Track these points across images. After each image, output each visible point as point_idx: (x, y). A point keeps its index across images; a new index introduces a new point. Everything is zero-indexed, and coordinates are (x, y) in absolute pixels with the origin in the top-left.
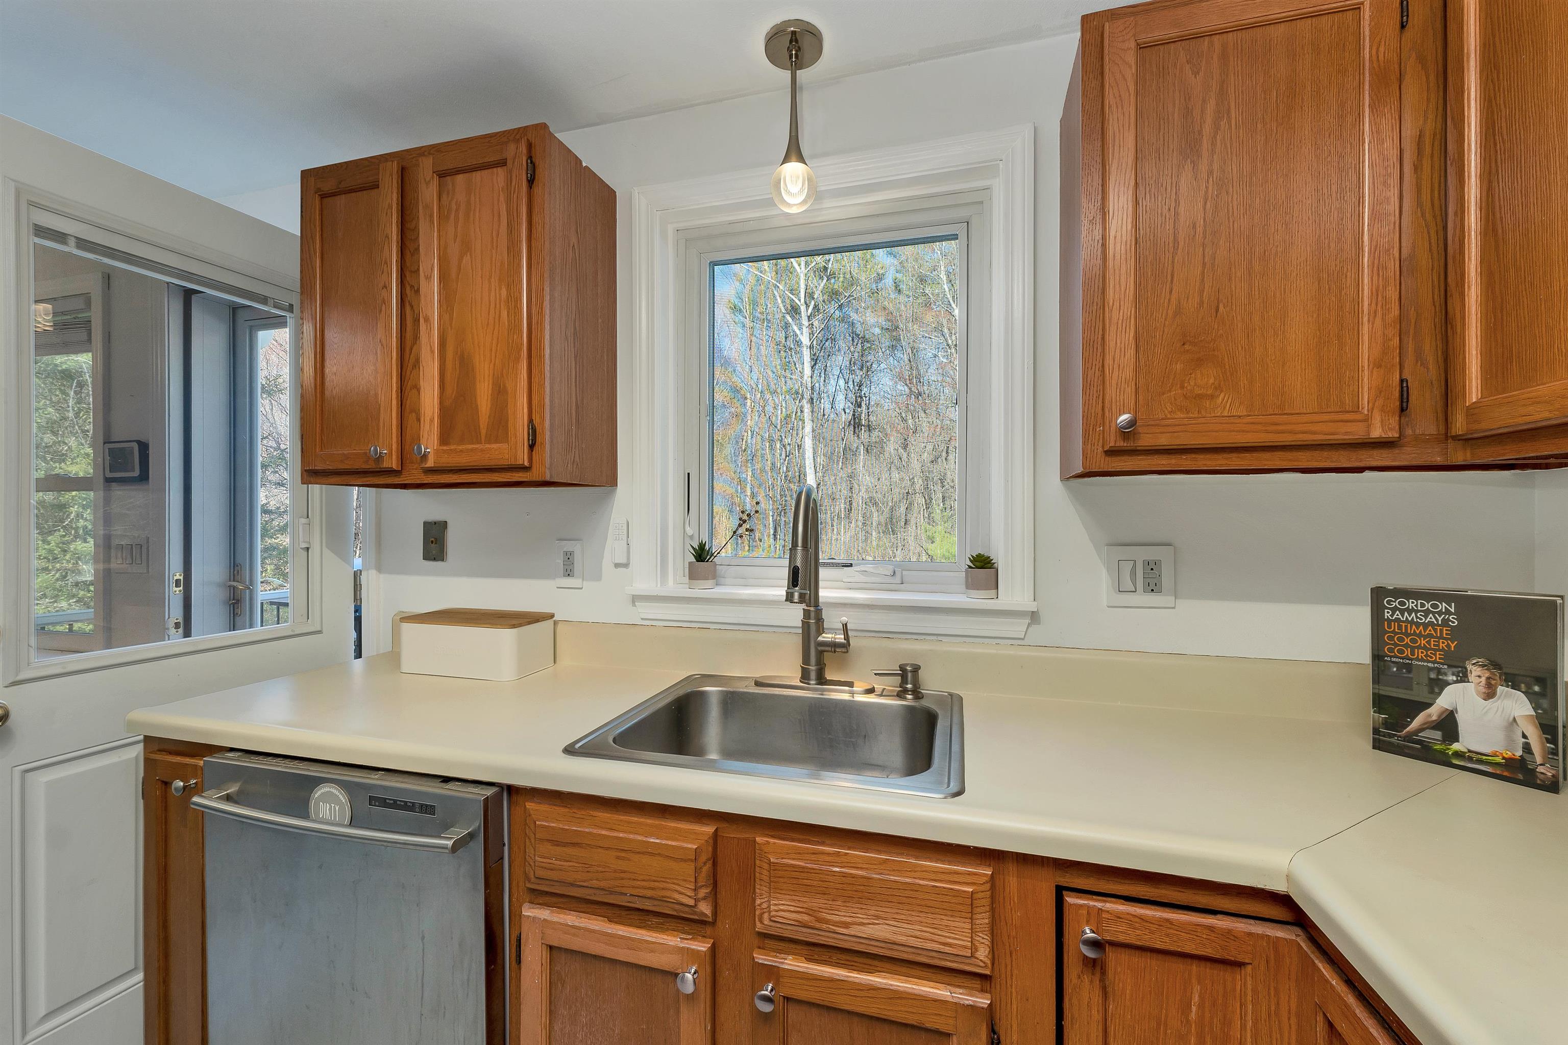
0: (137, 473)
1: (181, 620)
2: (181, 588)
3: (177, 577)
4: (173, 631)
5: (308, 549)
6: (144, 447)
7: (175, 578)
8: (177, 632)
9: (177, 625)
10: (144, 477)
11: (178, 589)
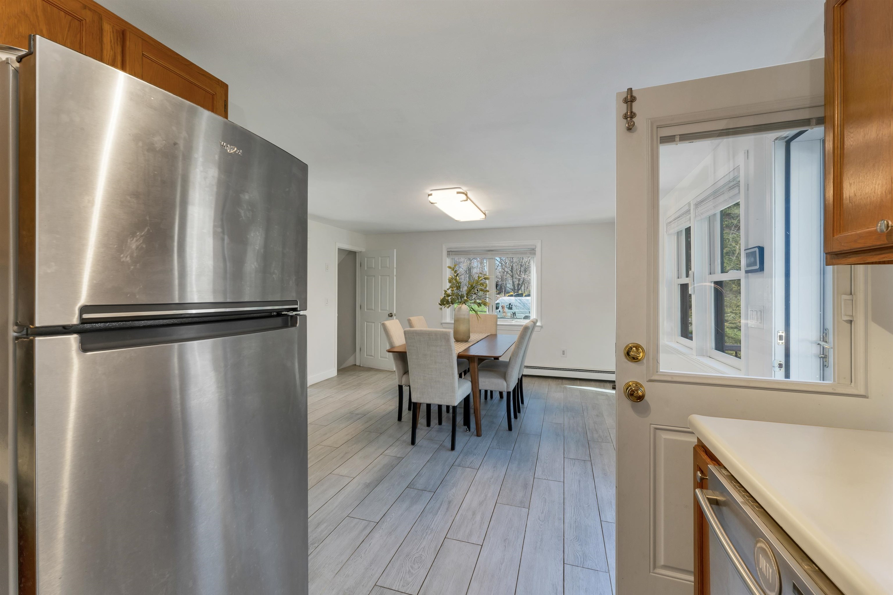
0: (757, 267)
1: (783, 362)
2: (783, 341)
3: (781, 334)
4: (777, 369)
5: (851, 322)
6: (761, 250)
7: (779, 334)
8: (780, 370)
9: (780, 366)
10: (762, 269)
11: (781, 342)
